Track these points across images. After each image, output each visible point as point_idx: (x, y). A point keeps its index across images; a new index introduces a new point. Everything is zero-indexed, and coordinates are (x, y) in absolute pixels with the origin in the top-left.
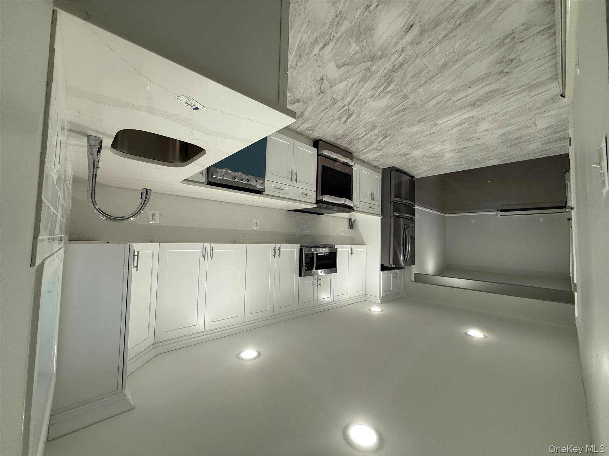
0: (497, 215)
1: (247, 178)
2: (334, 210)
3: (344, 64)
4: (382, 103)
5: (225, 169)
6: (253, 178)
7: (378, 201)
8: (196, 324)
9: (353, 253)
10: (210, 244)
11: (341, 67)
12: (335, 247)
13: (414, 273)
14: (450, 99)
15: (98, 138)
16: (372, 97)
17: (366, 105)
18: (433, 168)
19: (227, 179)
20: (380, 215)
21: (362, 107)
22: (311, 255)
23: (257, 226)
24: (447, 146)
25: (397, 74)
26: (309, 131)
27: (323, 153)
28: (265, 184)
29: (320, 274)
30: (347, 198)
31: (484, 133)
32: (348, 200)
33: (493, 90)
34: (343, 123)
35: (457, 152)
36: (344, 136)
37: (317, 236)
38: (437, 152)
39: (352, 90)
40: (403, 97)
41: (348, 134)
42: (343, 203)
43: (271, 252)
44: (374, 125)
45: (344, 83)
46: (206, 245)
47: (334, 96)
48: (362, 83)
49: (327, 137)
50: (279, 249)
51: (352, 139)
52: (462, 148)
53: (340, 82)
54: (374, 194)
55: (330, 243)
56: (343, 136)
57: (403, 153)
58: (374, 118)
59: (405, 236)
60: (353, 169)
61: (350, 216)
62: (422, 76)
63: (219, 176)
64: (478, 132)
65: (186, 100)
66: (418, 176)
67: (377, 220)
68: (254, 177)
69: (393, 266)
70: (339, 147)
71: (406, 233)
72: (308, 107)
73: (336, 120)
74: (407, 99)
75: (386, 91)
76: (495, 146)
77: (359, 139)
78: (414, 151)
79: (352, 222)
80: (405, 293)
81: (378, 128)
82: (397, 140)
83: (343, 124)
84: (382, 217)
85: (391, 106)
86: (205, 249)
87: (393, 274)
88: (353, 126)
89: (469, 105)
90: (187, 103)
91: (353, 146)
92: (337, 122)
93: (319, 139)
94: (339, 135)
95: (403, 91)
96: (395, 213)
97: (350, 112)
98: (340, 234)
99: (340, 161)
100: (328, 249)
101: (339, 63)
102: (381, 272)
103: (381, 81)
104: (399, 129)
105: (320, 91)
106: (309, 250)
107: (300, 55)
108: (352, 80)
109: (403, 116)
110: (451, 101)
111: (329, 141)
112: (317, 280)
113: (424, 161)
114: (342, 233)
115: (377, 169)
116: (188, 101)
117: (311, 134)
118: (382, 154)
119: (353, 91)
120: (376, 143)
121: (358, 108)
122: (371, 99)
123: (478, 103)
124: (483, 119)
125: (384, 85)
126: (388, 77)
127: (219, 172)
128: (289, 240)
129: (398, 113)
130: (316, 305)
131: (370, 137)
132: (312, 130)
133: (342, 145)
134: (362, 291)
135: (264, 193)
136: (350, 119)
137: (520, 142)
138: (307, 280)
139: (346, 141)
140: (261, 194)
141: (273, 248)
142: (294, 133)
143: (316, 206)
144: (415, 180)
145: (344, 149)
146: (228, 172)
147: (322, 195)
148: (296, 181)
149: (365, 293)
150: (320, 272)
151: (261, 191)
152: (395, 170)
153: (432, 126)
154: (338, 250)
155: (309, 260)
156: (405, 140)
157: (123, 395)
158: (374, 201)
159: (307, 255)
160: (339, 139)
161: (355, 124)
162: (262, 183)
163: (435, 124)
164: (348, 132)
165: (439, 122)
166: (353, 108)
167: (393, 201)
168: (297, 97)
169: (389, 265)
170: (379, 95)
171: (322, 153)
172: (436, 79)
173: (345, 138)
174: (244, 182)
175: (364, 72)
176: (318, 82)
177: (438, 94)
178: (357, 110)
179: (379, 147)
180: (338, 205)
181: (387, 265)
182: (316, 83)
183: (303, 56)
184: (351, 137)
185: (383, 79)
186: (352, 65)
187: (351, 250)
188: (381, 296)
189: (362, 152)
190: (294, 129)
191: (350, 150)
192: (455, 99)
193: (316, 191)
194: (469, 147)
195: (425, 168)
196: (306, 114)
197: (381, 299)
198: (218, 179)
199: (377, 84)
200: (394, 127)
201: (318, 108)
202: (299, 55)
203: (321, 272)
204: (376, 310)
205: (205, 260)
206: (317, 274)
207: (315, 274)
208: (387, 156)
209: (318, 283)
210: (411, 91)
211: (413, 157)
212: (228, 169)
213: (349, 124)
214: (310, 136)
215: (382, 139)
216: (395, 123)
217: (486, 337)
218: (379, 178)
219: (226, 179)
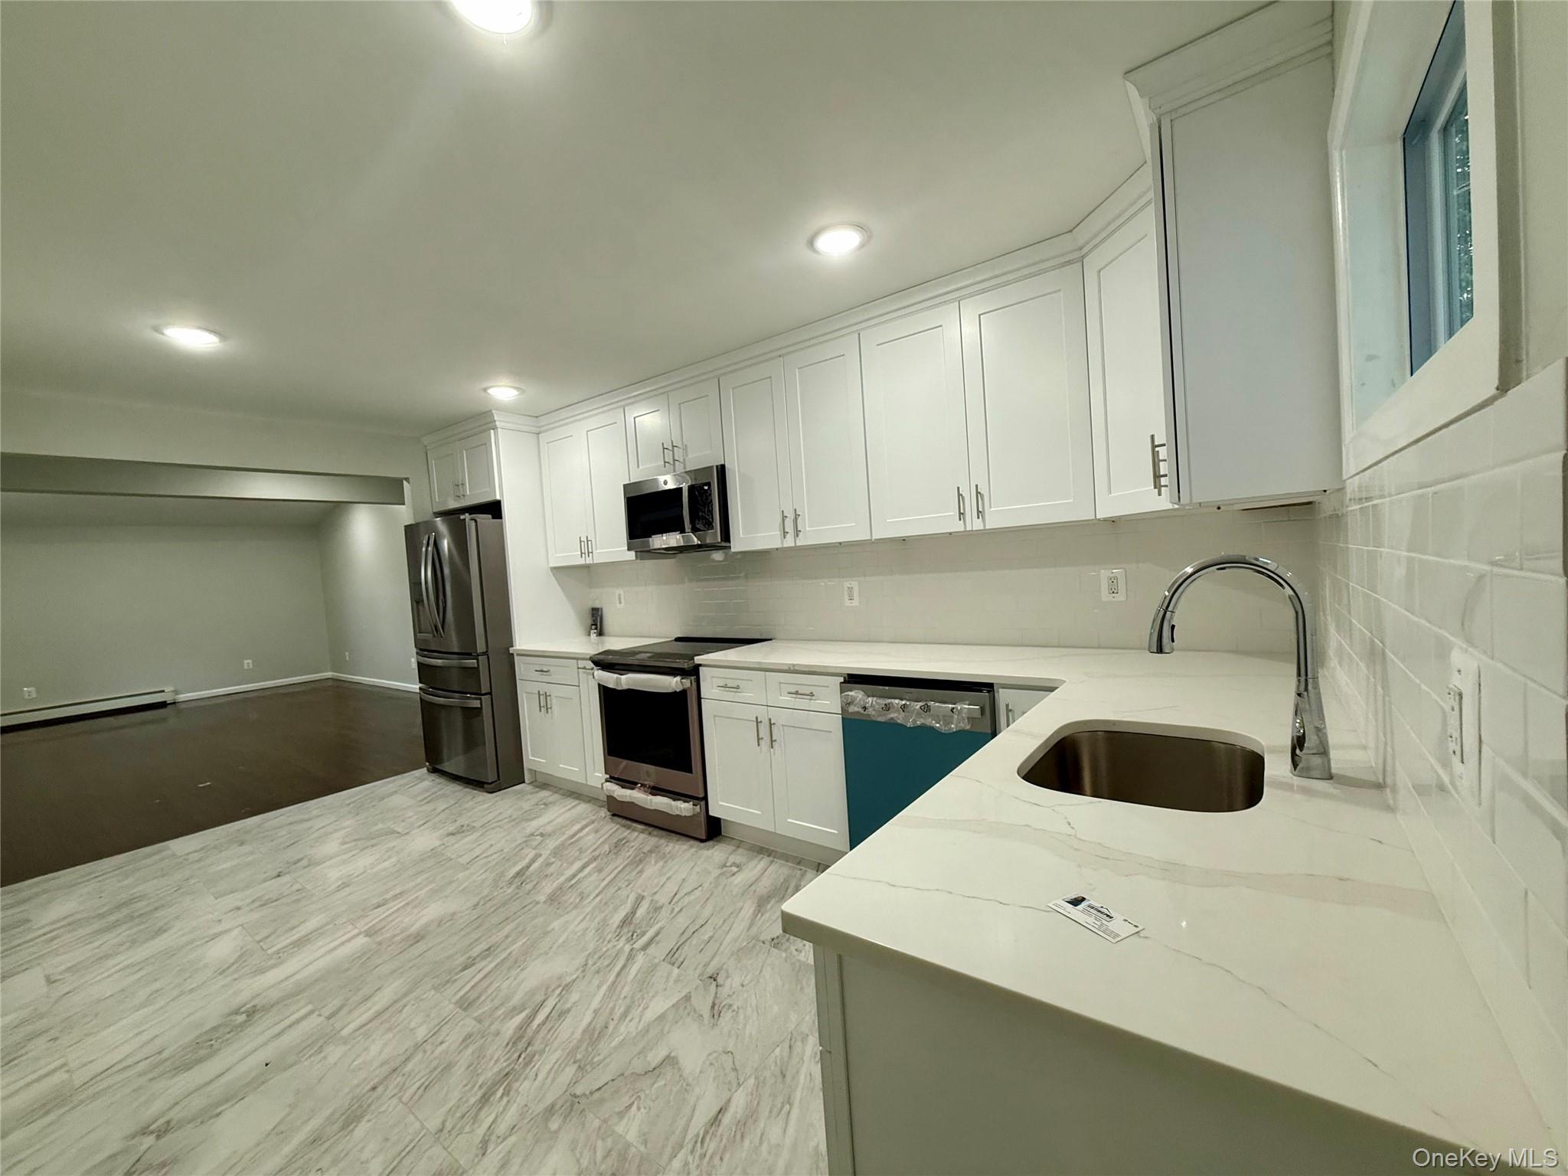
0: (176, 692)
1: (890, 714)
2: (649, 655)
3: (654, 1071)
4: (537, 972)
5: (951, 731)
6: (874, 716)
7: (526, 692)
8: (982, 316)
9: (582, 543)
10: (968, 529)
11: (664, 1061)
12: (633, 553)
13: (404, 504)
14: (329, 1018)
15: (1304, 775)
16: (567, 987)
17: (584, 960)
18: (373, 804)
19: (943, 705)
20: (518, 655)
21: (595, 952)
22: (698, 526)
23: (850, 589)
24: (333, 874)
25: (496, 1069)
26: (738, 862)
27: (692, 806)
28: (842, 701)
29: (668, 478)
30: (614, 689)
31: (219, 928)
32: (611, 686)
33: (188, 1070)
34: (643, 897)
35: (302, 859)
36: (639, 861)
37: (686, 579)
38: (366, 851)
39: (625, 997)
40: (474, 1000)
41: (628, 869)
42: (623, 677)
43: (805, 525)
44: (556, 903)
45: (650, 1015)
46: (978, 525)
47: (676, 971)
48: (599, 1024)
49: (686, 850)
50: (785, 533)
51: (614, 856)
52: (289, 873)
53: (662, 1017)
54: (540, 710)
55: (650, 564)
56: (641, 861)
57: (466, 836)
58: (556, 924)
59: (441, 605)
60: (606, 773)
61: (603, 643)
62: (421, 1074)
63: (965, 710)
64: (240, 928)
65: (1112, 925)
66: (417, 775)
67: (524, 639)
68: (874, 719)
69: (467, 516)
70: (650, 829)
71: (439, 616)
72: (746, 930)
73: (663, 904)
74: (461, 998)
75: (526, 1012)
76: (183, 892)
77: (595, 859)
78: (432, 847)
79: (593, 627)
80: (426, 446)
81: (542, 898)
82: (486, 871)
83: (645, 894)
84: (511, 649)
85: (509, 969)
86: (980, 513)
87: (464, 496)
88: (614, 893)
89: (266, 1009)
90: (1108, 916)
91: (611, 835)
92: (662, 898)
93: (710, 843)
94: (653, 862)
95: (475, 1019)
96: (476, 666)
97: (628, 932)
98: (624, 592)
99: (645, 791)
100: (653, 544)
101: (669, 1073)
102: (498, 498)
103: (543, 1038)
104: (481, 903)
105: (718, 980)
106: (705, 540)
107: (784, 1076)
108: (629, 1028)
109: (471, 946)
110: (326, 1012)
111: (677, 841)
112: (674, 460)
113: (403, 821)
114: (620, 595)
115: (538, 780)
116: (1106, 923)
117: (731, 854)
118: (524, 824)
119: (622, 996)
120: (546, 853)
121: (605, 949)
122: (569, 979)
123: (242, 1018)
124: (220, 974)
125: (535, 1027)
126: (523, 1056)
127: (966, 721)
128: (759, 561)
129: (487, 950)
130: (669, 393)
131: (565, 870)
132: (728, 864)
133: (642, 836)
134: (548, 443)
135: (842, 680)
136: (625, 913)
137: (102, 916)
138: (701, 457)
139: (633, 847)
140: (848, 675)
141: (801, 534)
142: (777, 849)
143: (698, 659)
144: (427, 764)
145: (635, 825)
146: (941, 723)
147: (684, 692)
148: (759, 720)
149: (538, 438)
150: (668, 482)
151: (849, 682)
152: (486, 786)
153: (384, 928)
154: (626, 548)
155: (702, 512)
156: (461, 875)
157: (1156, 109)
158: (537, 692)
159: (709, 525)
160: (650, 852)
161: (610, 899)
162: (849, 704)
163: (373, 935)
164: (627, 874)
165: (362, 940)
166: (618, 947)
167: (483, 697)
168: (779, 952)
169: (478, 518)
170: (546, 995)
171: (696, 806)
172: (377, 1072)
173: (635, 857)
174: (897, 701)
175: (596, 1060)
176: (727, 1007)
177: (369, 1026)
178: (609, 942)
179: (535, 843)
180: (639, 669)
181: (485, 519)
182: (731, 1003)
183: (775, 1076)
184: (618, 862)
185: (537, 1045)
186: (632, 1073)
187: (590, 551)
188: (492, 431)
189: (584, 823)
190: (779, 861)
191: (618, 824)
192: (314, 1021)
193: (702, 700)
194: (265, 881)
195: (397, 800)
196: (749, 908)
197: (493, 424)
198: (967, 702)
199: (555, 1027)
200: (497, 909)
201: (717, 930)
202: (787, 1076)
203: (665, 483)
204: (503, 392)
205: (977, 486)
206: (677, 477)
207: (683, 475)
208: (514, 820)
209: (671, 452)
210: (449, 1023)
211: (435, 828)
212: (943, 732)
213: (628, 897)
214: (733, 848)
215: (528, 867)
216: (495, 920)
217: (157, 329)
218: (531, 758)
219: (947, 705)
